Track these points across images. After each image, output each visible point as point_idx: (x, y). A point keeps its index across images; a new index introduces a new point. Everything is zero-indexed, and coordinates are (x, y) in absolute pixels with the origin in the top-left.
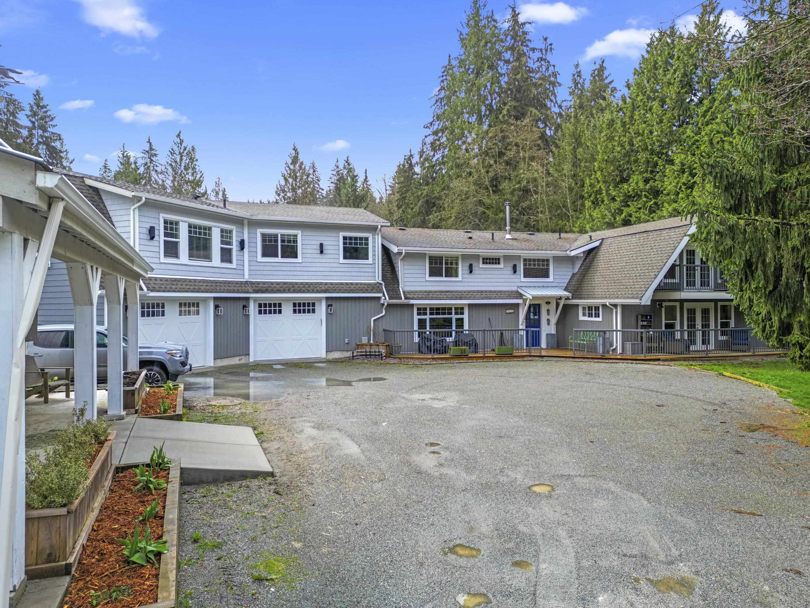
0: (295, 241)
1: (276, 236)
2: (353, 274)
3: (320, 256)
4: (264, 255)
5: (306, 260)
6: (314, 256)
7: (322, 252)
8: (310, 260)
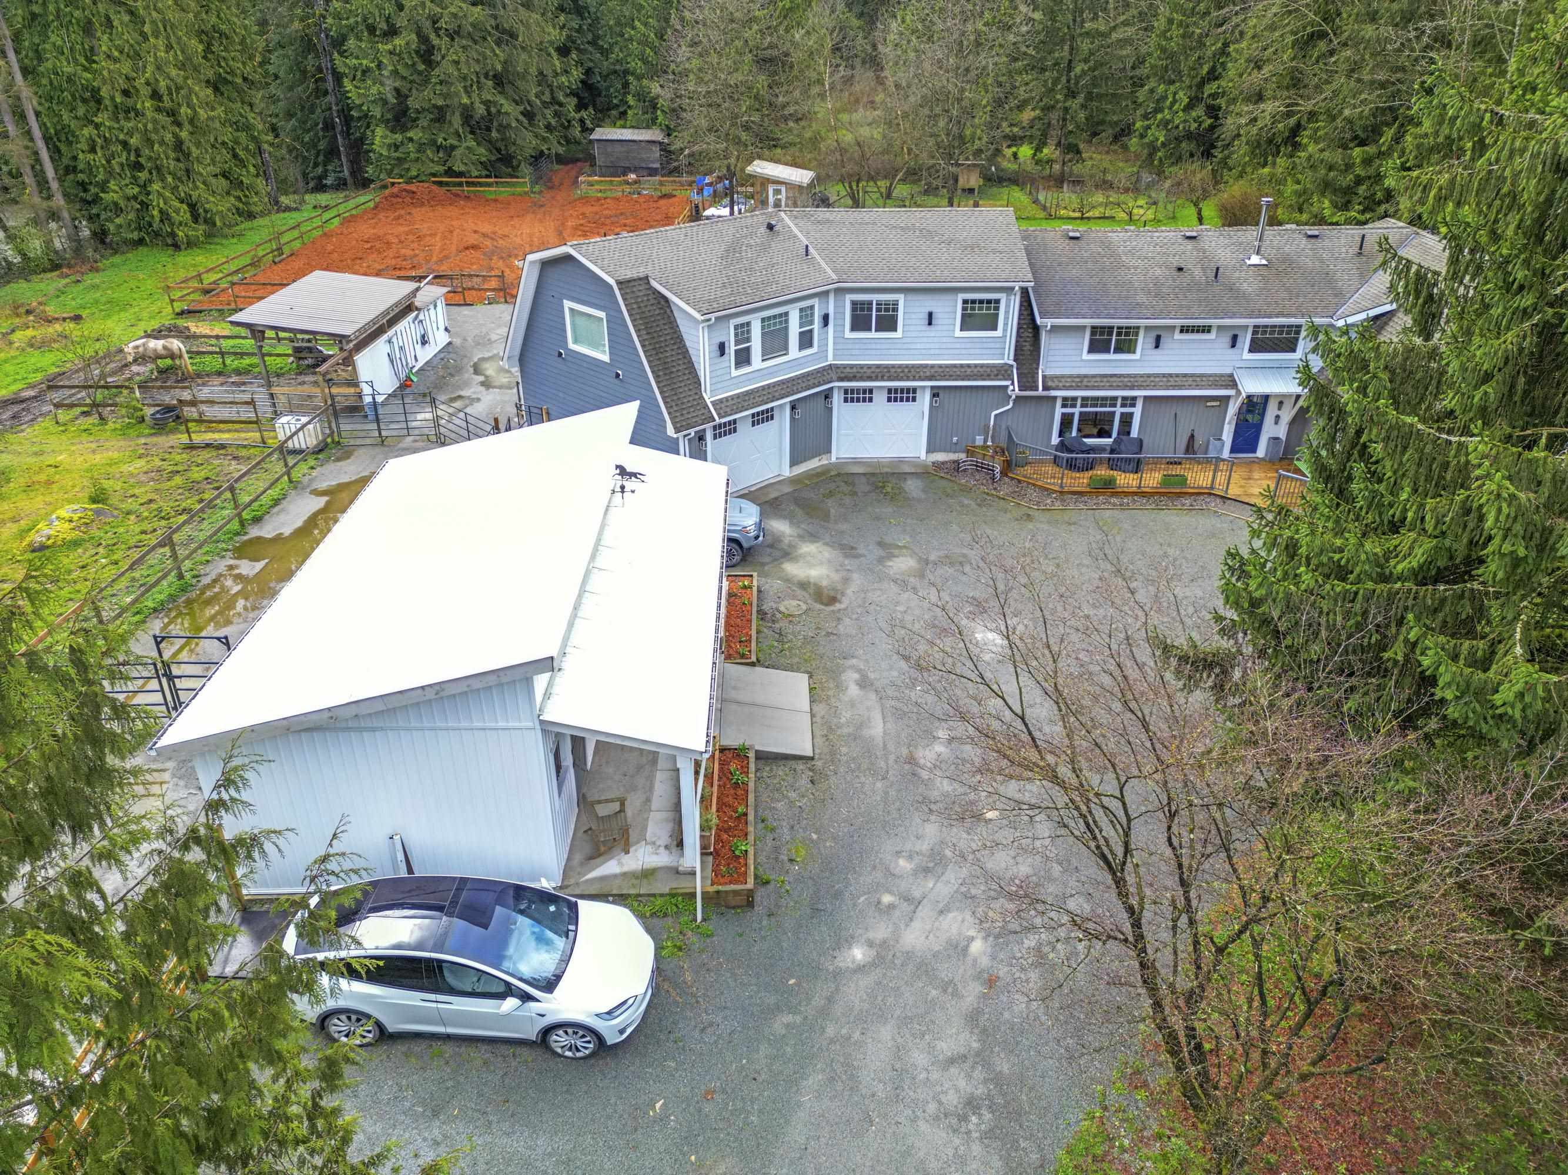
0: (895, 310)
1: (870, 303)
2: (972, 351)
3: (928, 328)
4: (854, 328)
5: (909, 334)
6: (919, 328)
7: (930, 324)
8: (914, 334)
